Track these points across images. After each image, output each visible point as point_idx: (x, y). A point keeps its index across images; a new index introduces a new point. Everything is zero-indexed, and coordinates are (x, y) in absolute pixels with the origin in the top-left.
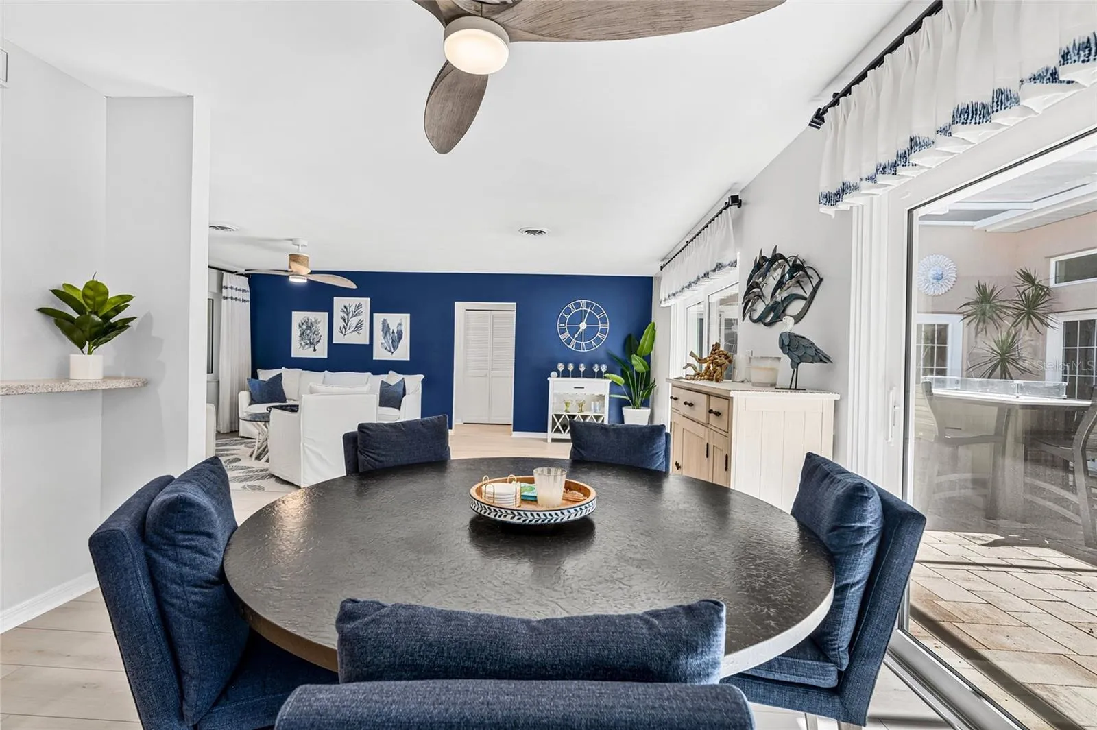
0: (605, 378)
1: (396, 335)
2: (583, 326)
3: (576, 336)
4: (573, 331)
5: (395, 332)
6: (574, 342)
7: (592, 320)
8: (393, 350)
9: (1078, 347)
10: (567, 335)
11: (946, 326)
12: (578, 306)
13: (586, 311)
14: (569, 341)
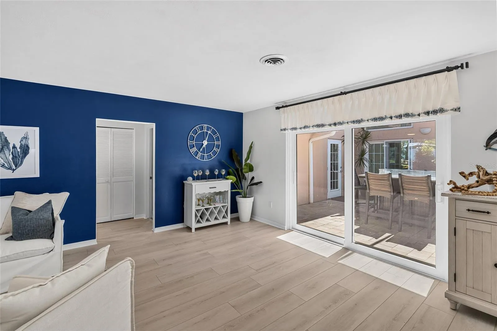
0: (227, 179)
1: (19, 150)
2: (205, 143)
3: (201, 150)
4: (200, 146)
5: (18, 146)
6: (200, 154)
7: (211, 139)
8: (14, 167)
9: (374, 153)
10: (195, 149)
11: (338, 145)
12: (202, 128)
13: (207, 133)
14: (196, 153)
